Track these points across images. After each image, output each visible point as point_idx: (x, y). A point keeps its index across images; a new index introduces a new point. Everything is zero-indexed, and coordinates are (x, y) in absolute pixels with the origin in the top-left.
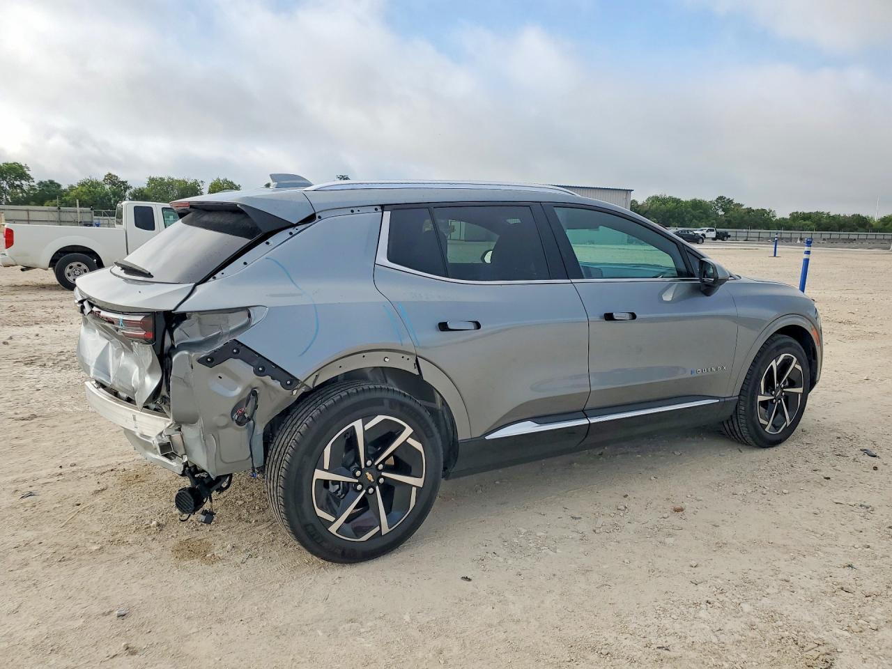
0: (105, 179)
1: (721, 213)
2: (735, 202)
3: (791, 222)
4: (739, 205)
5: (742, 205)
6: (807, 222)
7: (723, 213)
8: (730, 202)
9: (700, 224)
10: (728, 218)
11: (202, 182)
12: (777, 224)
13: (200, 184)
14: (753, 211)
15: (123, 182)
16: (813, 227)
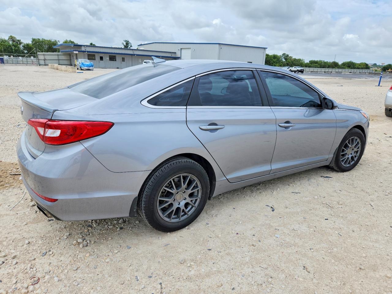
0: (9, 38)
1: (284, 60)
2: (290, 56)
3: (310, 65)
4: (291, 57)
5: (292, 57)
6: (316, 64)
7: (285, 60)
8: (288, 56)
9: (276, 65)
10: (288, 63)
11: (59, 41)
12: (305, 65)
13: (58, 42)
14: (296, 59)
15: (18, 40)
16: (319, 66)
